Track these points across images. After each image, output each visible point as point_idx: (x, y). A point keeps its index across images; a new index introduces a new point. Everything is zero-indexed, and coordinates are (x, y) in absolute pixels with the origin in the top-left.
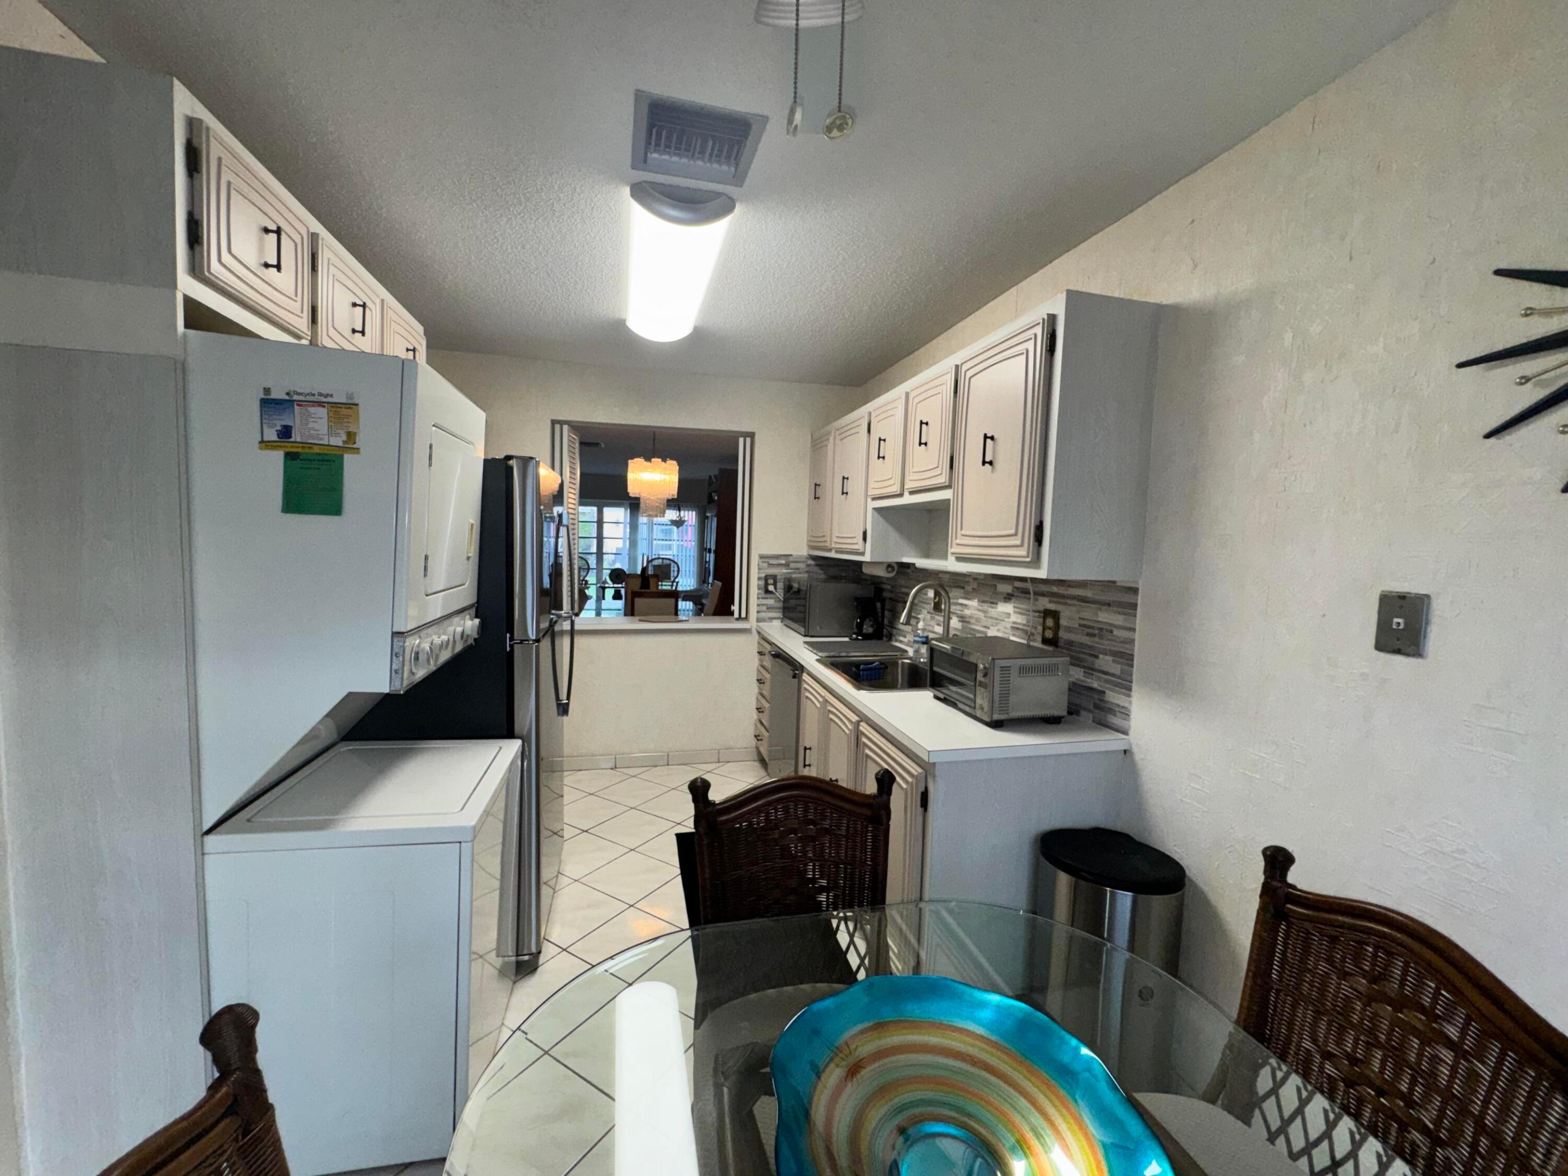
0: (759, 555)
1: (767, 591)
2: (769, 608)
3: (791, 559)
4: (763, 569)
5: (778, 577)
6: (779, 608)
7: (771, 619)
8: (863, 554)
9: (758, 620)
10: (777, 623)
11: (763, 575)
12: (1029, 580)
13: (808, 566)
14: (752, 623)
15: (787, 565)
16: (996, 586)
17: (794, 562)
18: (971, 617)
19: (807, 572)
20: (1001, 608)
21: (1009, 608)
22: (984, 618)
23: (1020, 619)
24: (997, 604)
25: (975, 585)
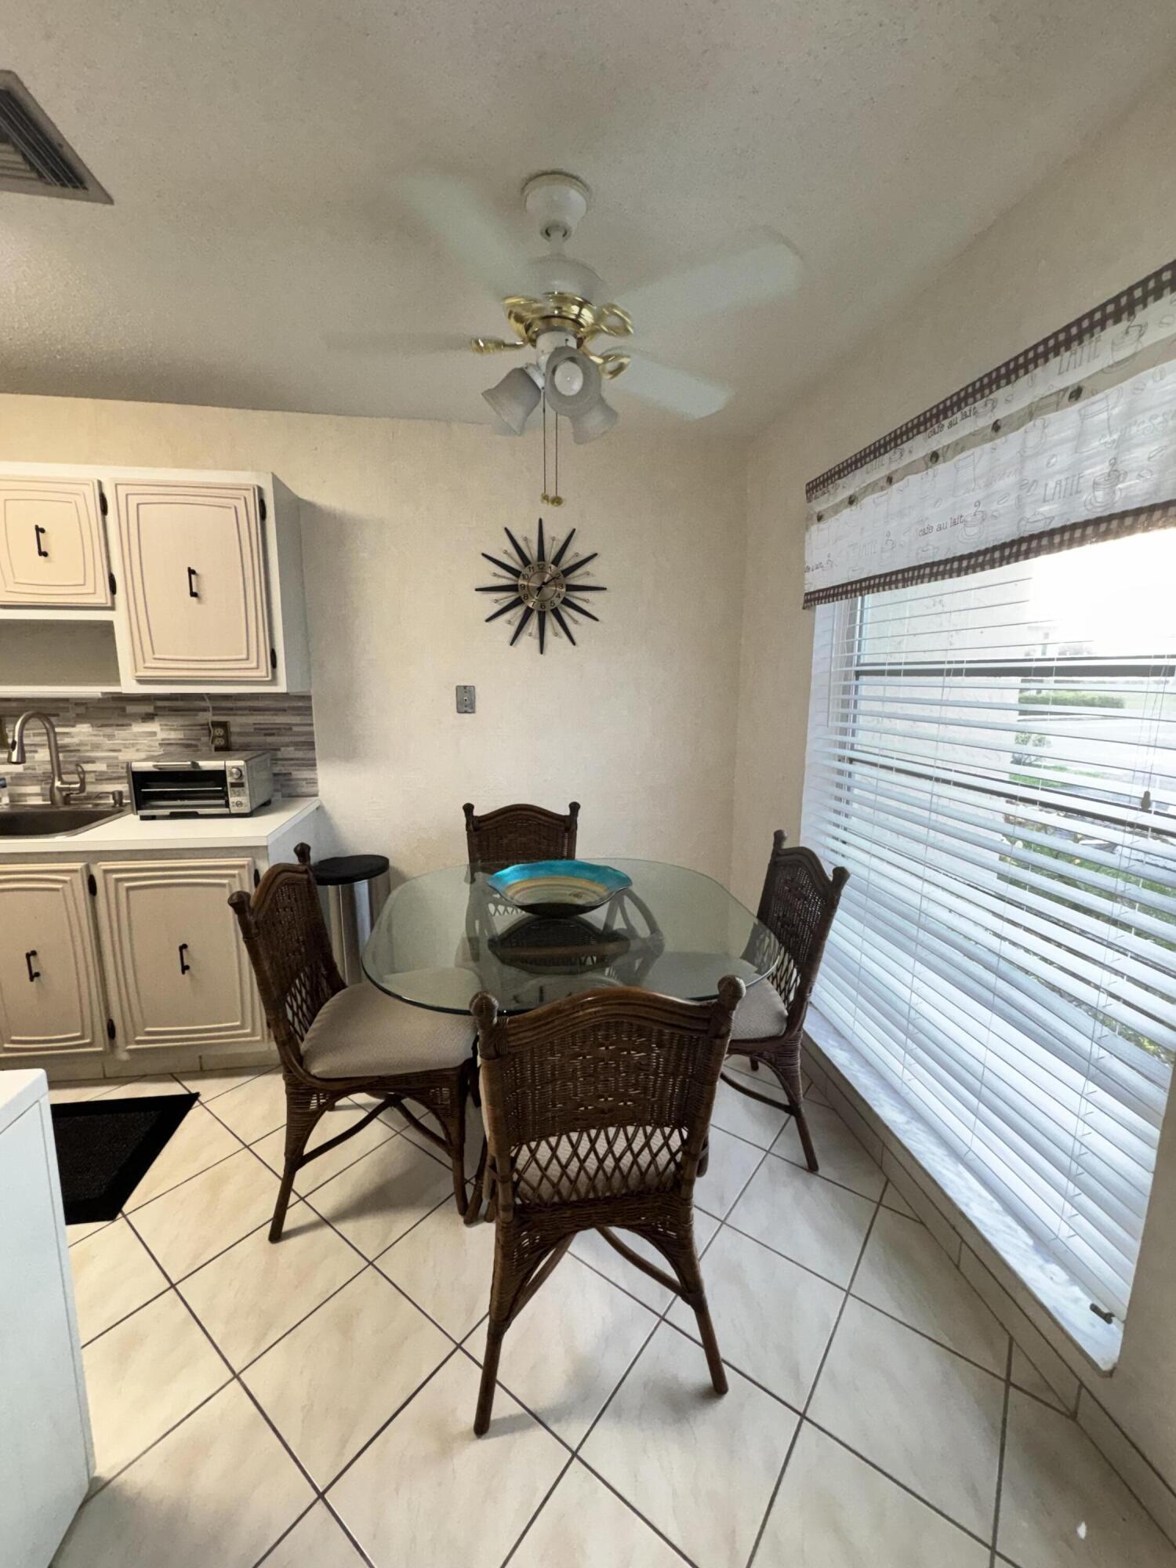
18: (80, 744)
20: (139, 728)
21: (154, 727)
22: (107, 742)
23: (173, 735)
24: (131, 725)
25: (81, 710)
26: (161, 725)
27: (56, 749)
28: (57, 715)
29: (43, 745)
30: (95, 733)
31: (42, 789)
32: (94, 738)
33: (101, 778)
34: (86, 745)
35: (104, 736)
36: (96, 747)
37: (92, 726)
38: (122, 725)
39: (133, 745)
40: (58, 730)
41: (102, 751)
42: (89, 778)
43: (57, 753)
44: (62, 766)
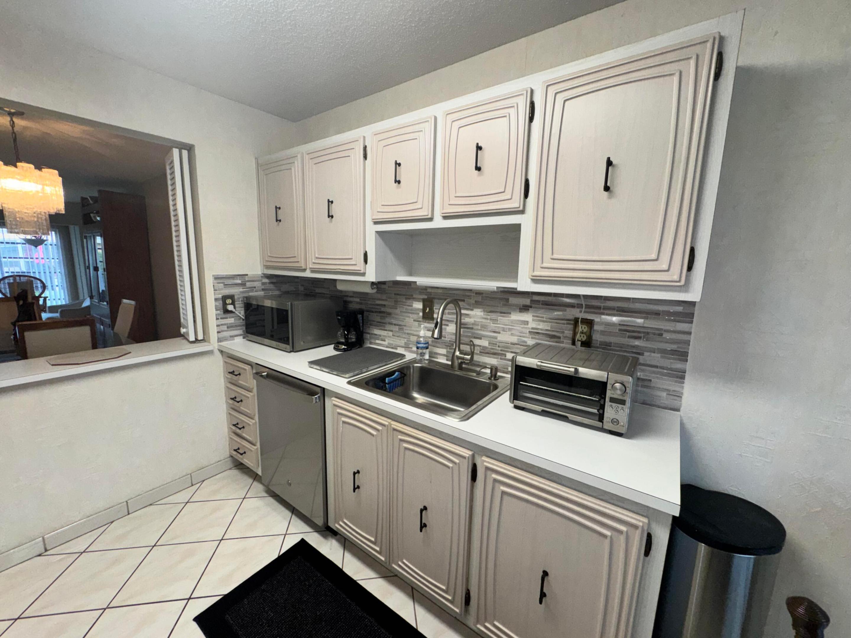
0: (213, 276)
1: (226, 311)
2: (230, 327)
3: (247, 278)
4: (220, 290)
5: (236, 297)
6: (239, 326)
7: (232, 337)
8: (363, 274)
9: (220, 340)
10: (239, 340)
11: (220, 296)
12: (582, 297)
13: (263, 284)
14: (213, 344)
15: (243, 284)
16: (508, 299)
17: (248, 281)
18: (474, 324)
19: (263, 290)
20: (516, 316)
21: (527, 317)
22: (492, 326)
23: (542, 326)
24: (510, 313)
25: (479, 298)
26: (533, 316)
27: (460, 325)
28: (463, 301)
29: (453, 321)
30: (485, 317)
31: (447, 352)
32: (484, 321)
33: (485, 352)
34: (478, 325)
35: (490, 319)
36: (484, 327)
37: (484, 311)
38: (504, 313)
39: (510, 330)
40: (463, 312)
41: (487, 331)
42: (477, 350)
43: (460, 328)
44: (462, 338)
